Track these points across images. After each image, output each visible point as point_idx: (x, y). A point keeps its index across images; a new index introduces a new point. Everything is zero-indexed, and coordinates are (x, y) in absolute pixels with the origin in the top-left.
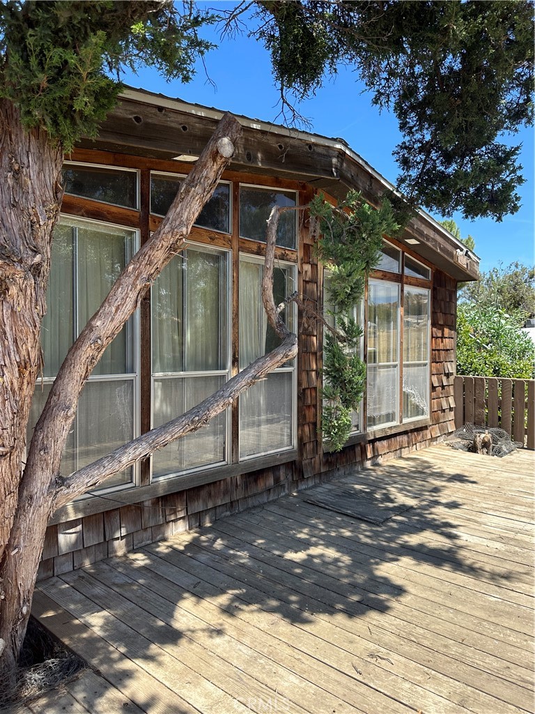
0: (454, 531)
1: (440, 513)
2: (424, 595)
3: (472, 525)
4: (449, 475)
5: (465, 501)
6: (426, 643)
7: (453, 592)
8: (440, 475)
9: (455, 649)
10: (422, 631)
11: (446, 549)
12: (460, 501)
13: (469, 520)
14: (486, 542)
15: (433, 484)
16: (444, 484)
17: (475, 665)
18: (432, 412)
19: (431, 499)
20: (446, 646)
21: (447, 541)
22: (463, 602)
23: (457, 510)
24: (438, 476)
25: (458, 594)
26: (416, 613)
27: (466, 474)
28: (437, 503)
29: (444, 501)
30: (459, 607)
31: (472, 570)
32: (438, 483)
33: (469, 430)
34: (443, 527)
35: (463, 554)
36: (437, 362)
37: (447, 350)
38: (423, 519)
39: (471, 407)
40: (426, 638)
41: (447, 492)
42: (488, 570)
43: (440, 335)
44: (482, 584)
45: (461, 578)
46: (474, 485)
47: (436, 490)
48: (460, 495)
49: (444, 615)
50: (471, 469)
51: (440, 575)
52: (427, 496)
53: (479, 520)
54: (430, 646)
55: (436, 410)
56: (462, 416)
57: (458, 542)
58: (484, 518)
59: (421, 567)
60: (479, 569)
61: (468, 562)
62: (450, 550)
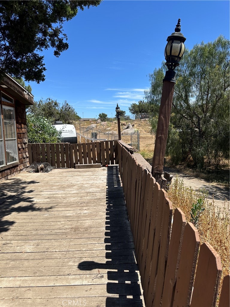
0: (32, 200)
1: (26, 195)
2: (22, 221)
3: (38, 196)
4: (28, 182)
5: (35, 189)
6: (24, 234)
7: (32, 217)
8: (25, 183)
9: (34, 232)
10: (22, 232)
11: (29, 206)
12: (33, 190)
13: (37, 195)
14: (43, 200)
15: (22, 186)
16: (26, 185)
17: (41, 234)
18: (19, 159)
19: (22, 191)
20: (31, 233)
21: (29, 203)
22: (36, 219)
23: (32, 193)
24: (24, 183)
25: (35, 218)
26: (20, 227)
27: (35, 180)
28: (25, 192)
29: (27, 191)
30: (35, 221)
31: (39, 209)
32: (24, 185)
33: (35, 165)
34: (27, 199)
35: (35, 206)
36: (20, 139)
37: (24, 133)
38: (19, 199)
39: (35, 156)
40: (24, 233)
41: (28, 188)
42: (44, 208)
43: (20, 127)
44: (42, 212)
45: (35, 213)
46: (38, 183)
47: (24, 188)
48: (33, 188)
49: (30, 225)
50: (37, 178)
51: (28, 214)
52: (20, 190)
53: (40, 194)
54: (26, 235)
55: (21, 158)
56: (32, 160)
57: (33, 203)
58: (42, 193)
59: (20, 214)
60: (41, 208)
61: (37, 208)
62: (31, 206)
